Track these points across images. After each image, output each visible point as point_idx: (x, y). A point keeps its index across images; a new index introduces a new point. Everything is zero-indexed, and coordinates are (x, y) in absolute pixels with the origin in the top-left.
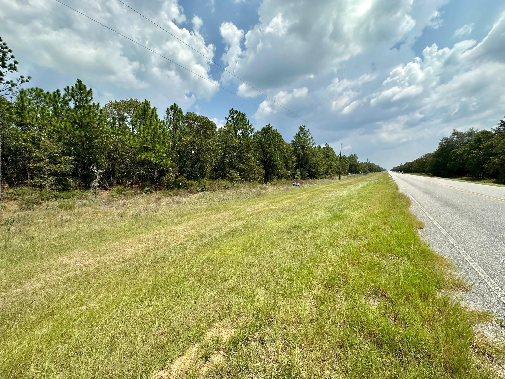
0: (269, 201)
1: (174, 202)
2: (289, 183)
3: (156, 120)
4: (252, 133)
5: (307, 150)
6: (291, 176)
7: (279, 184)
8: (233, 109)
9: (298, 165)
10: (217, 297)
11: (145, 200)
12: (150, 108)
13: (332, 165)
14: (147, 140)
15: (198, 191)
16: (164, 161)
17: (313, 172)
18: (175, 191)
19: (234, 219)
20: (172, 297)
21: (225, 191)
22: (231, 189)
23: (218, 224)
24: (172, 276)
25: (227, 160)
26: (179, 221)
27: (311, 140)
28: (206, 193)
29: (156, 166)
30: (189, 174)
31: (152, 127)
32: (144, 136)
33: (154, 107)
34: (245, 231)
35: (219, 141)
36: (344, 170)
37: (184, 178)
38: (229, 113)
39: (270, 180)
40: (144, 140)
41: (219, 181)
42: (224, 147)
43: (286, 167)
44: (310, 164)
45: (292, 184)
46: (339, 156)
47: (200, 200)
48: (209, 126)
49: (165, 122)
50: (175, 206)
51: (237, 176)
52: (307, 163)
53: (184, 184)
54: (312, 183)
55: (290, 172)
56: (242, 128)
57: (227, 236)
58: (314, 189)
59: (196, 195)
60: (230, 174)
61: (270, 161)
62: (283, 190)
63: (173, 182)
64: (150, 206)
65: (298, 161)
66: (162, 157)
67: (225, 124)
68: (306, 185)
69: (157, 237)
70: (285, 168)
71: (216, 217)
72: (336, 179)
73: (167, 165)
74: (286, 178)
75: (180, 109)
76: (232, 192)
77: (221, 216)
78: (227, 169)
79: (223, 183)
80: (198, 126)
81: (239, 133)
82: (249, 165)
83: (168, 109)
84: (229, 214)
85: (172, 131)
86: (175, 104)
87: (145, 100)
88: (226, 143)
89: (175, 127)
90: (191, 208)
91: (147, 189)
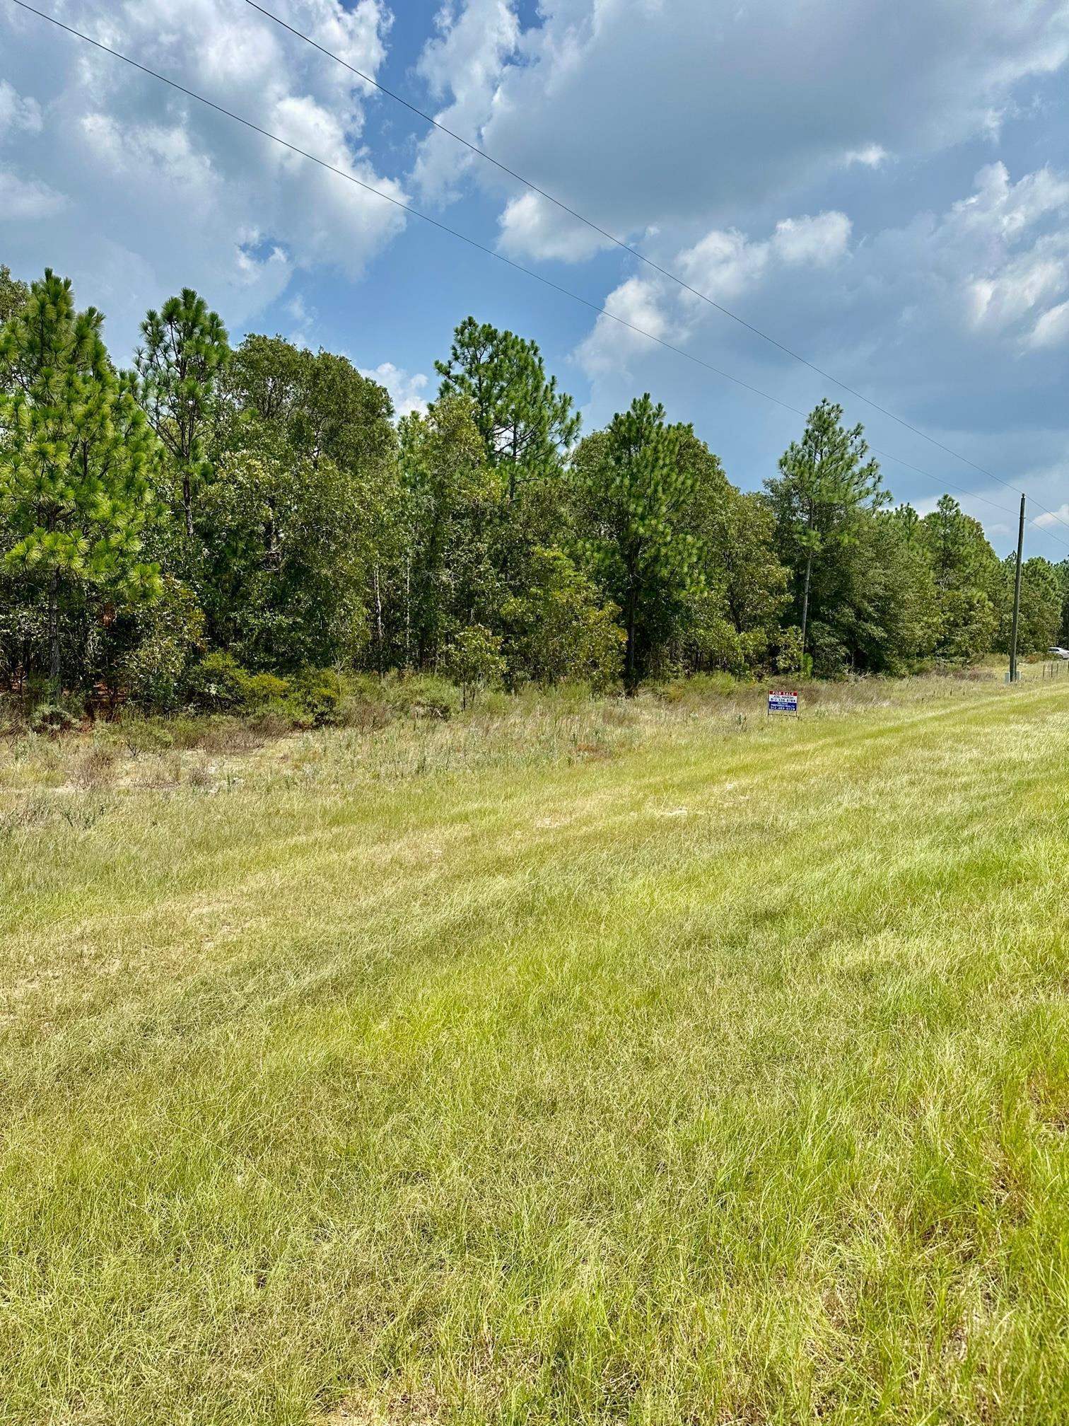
0: (646, 781)
1: (177, 778)
2: (747, 694)
3: (99, 376)
4: (567, 444)
5: (843, 528)
6: (761, 661)
7: (697, 699)
8: (471, 322)
9: (797, 605)
10: (370, 1258)
11: (38, 765)
12: (69, 316)
13: (972, 608)
14: (53, 474)
15: (297, 726)
16: (134, 575)
17: (872, 639)
18: (183, 722)
19: (471, 867)
20: (150, 1249)
21: (433, 729)
22: (462, 716)
23: (389, 891)
24: (152, 1148)
25: (445, 576)
26: (199, 873)
27: (869, 482)
28: (336, 736)
29: (97, 599)
30: (257, 642)
31: (79, 410)
32: (42, 454)
33: (92, 311)
34: (520, 930)
35: (404, 482)
36: (1033, 633)
37: (231, 662)
38: (451, 340)
39: (655, 677)
40: (39, 472)
41: (400, 677)
42: (429, 511)
43: (736, 614)
44: (857, 599)
45: (761, 700)
46: (1008, 562)
47: (307, 768)
48: (355, 404)
49: (140, 380)
50: (181, 797)
51: (489, 655)
52: (840, 596)
53: (229, 690)
54: (870, 693)
55: (754, 639)
56: (517, 416)
57: (429, 950)
58: (875, 728)
59: (289, 744)
60: (459, 645)
61: (656, 584)
62: (716, 730)
63: (179, 681)
64: (60, 798)
65: (797, 583)
66: (123, 553)
67: (434, 398)
68: (834, 707)
69: (88, 949)
70: (729, 620)
71: (383, 853)
72: (990, 676)
73: (145, 596)
74: (733, 669)
75: (214, 317)
76: (462, 734)
77: (407, 852)
78: (445, 621)
79: (422, 686)
80: (299, 403)
81: (503, 439)
82: (547, 602)
83: (152, 316)
84: (447, 843)
85: (174, 430)
86: (188, 295)
87: (48, 274)
88: (439, 489)
89: (190, 411)
90: (261, 807)
91: (46, 709)
